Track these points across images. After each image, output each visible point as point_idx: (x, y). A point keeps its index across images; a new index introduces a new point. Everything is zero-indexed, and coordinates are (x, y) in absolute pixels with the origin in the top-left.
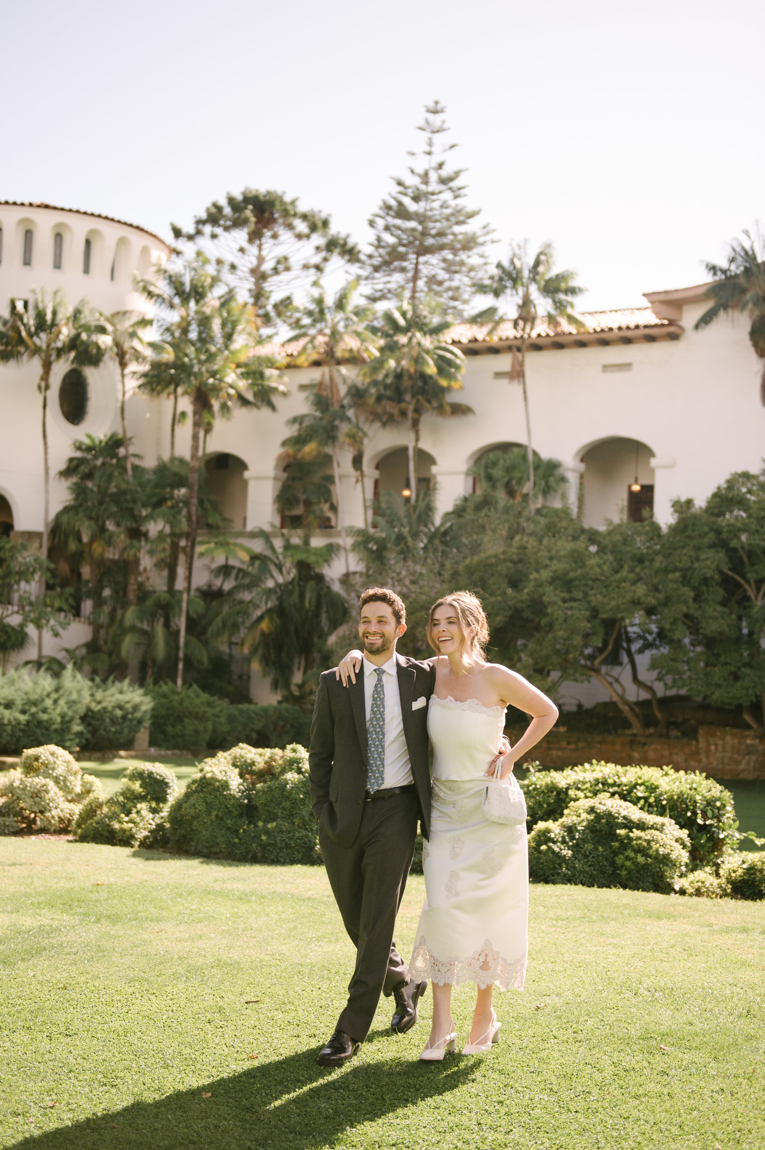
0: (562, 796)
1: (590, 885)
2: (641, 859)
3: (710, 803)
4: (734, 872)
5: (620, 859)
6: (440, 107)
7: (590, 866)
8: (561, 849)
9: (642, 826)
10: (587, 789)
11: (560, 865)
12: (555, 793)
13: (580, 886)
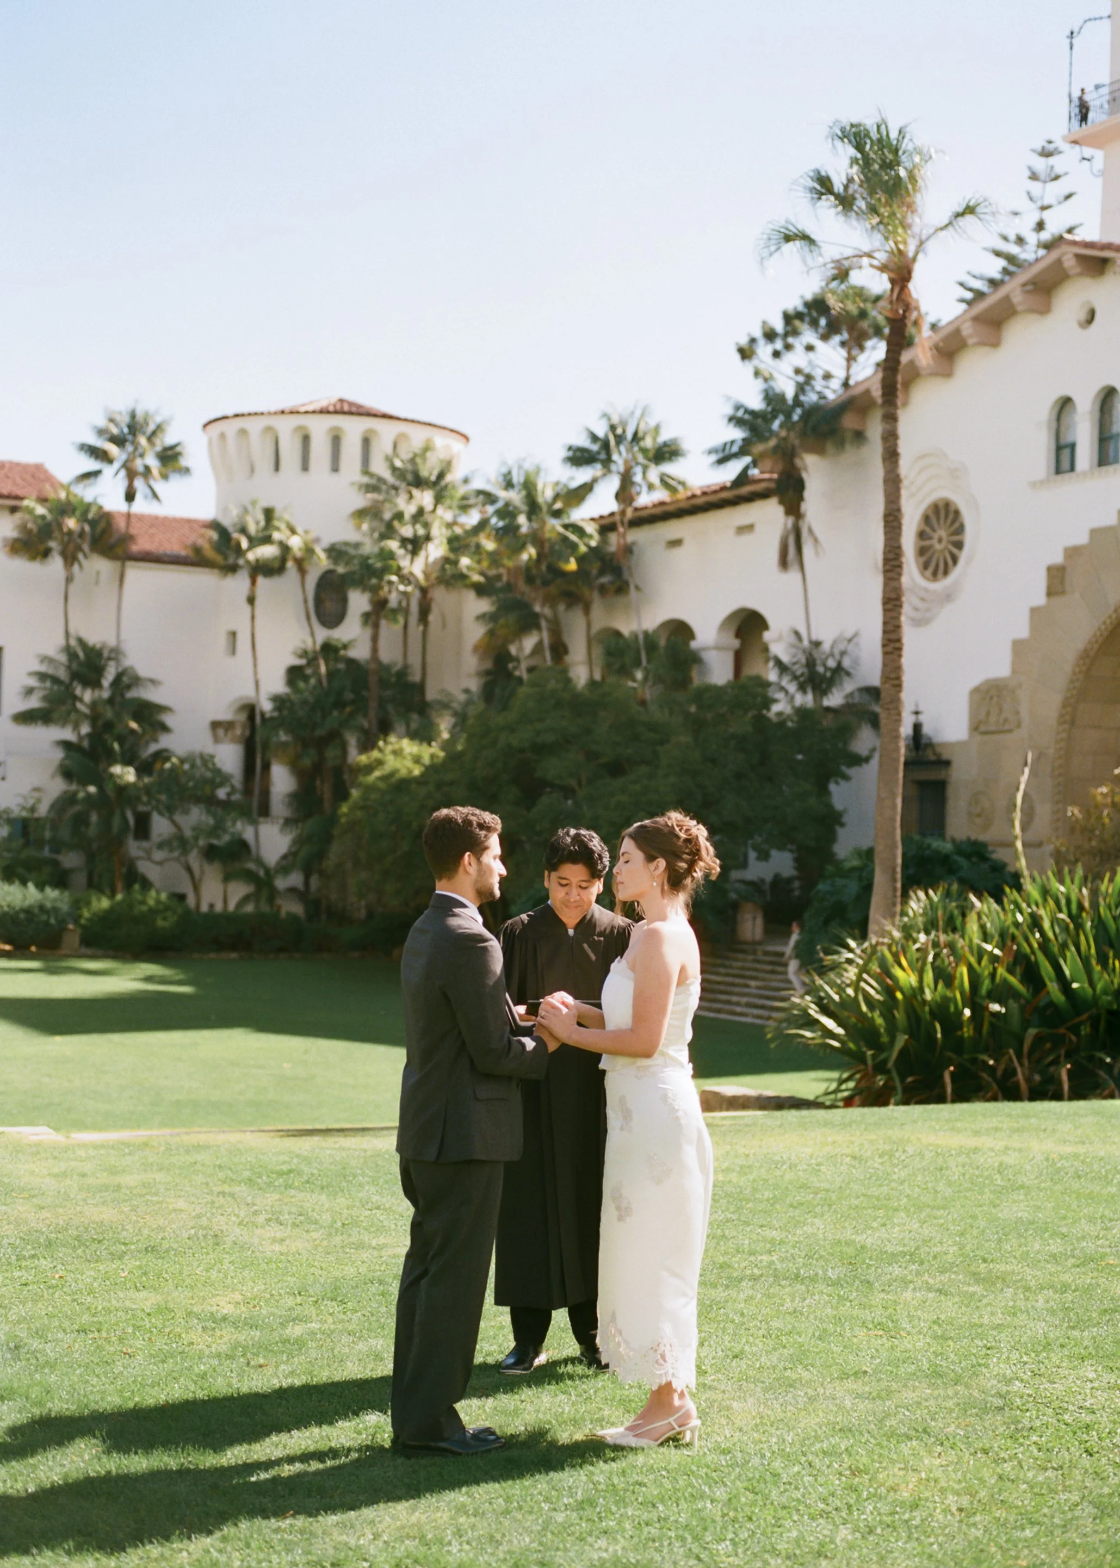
6: (1051, 147)
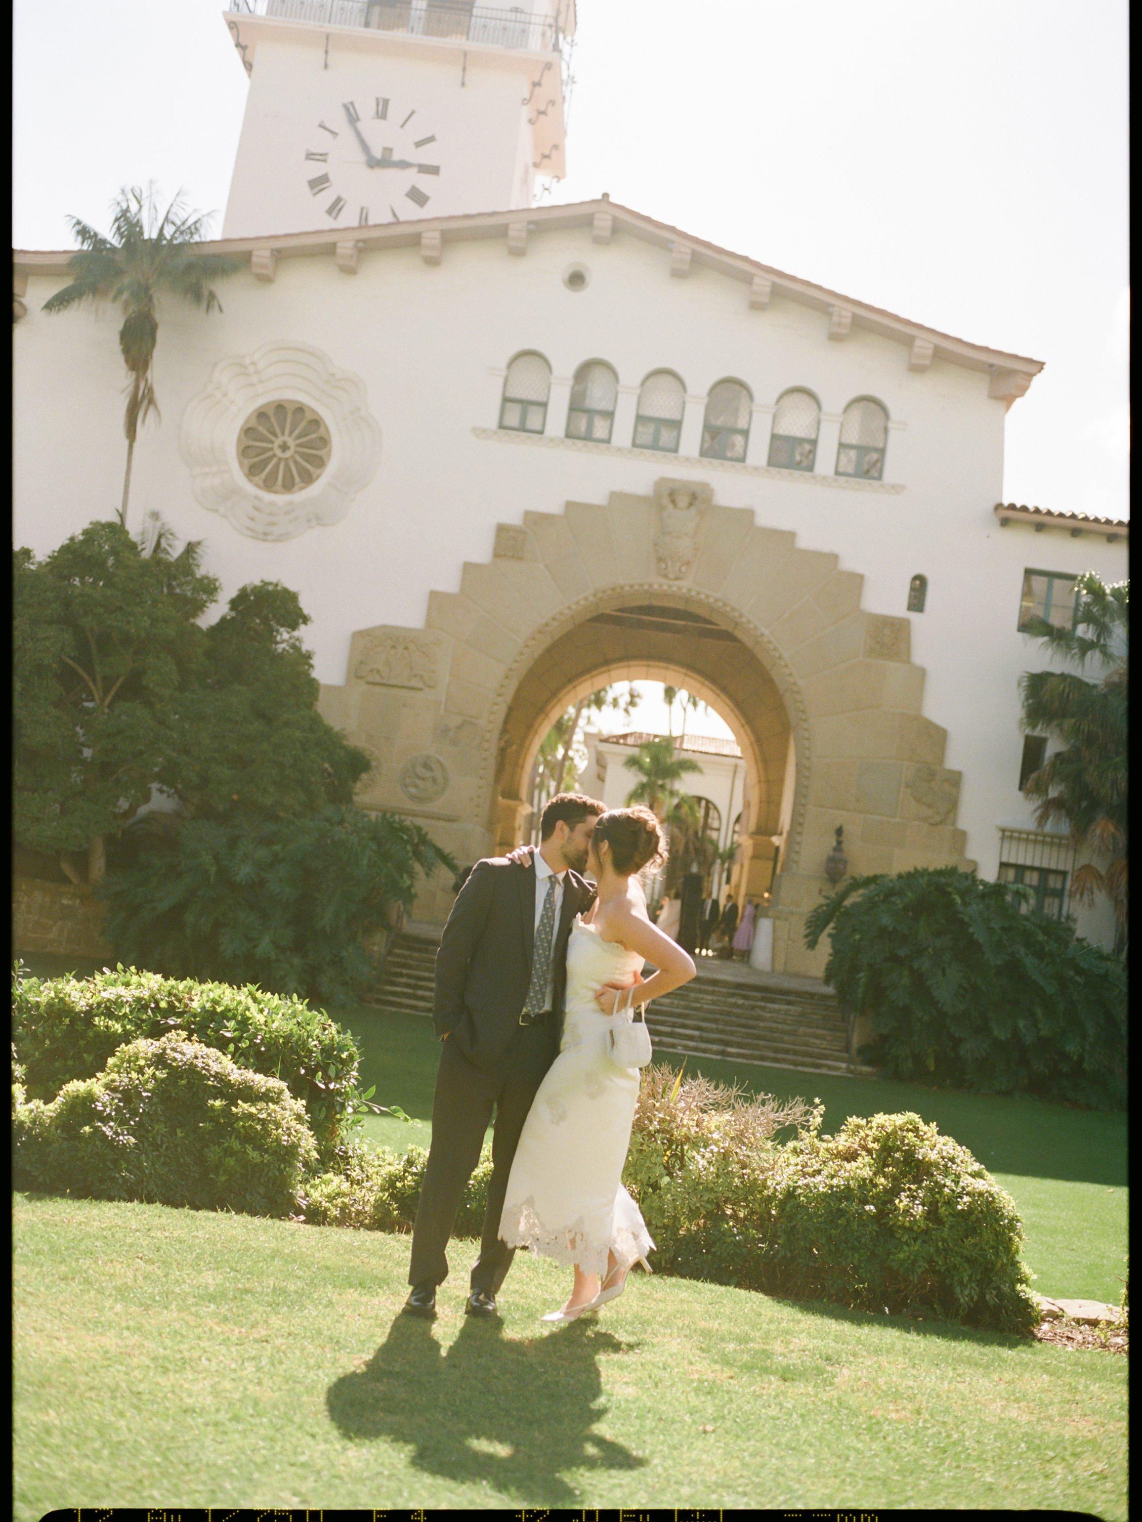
0: (80, 1026)
1: (175, 1204)
2: (253, 1155)
3: (329, 1051)
4: (402, 1178)
5: (213, 1154)
7: (164, 1164)
8: (117, 1134)
9: (249, 1094)
10: (125, 1015)
11: (115, 1162)
12: (67, 1021)
13: (158, 1205)
